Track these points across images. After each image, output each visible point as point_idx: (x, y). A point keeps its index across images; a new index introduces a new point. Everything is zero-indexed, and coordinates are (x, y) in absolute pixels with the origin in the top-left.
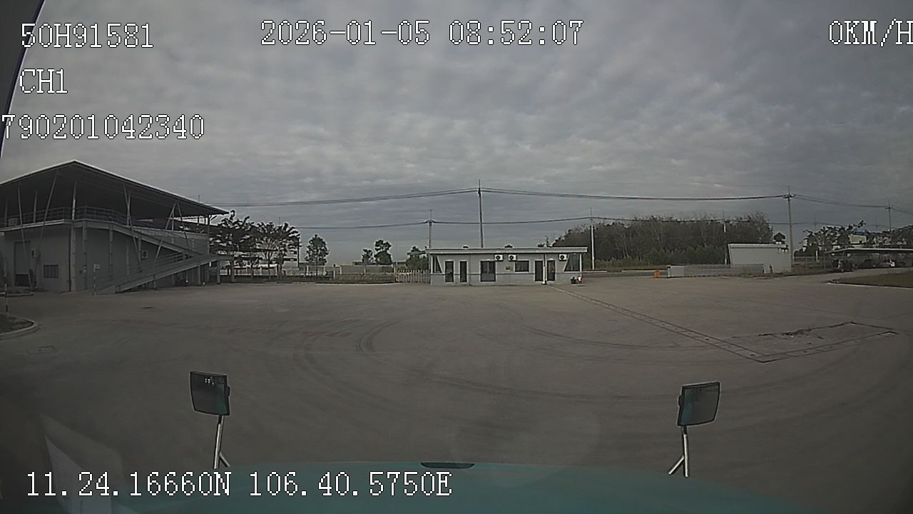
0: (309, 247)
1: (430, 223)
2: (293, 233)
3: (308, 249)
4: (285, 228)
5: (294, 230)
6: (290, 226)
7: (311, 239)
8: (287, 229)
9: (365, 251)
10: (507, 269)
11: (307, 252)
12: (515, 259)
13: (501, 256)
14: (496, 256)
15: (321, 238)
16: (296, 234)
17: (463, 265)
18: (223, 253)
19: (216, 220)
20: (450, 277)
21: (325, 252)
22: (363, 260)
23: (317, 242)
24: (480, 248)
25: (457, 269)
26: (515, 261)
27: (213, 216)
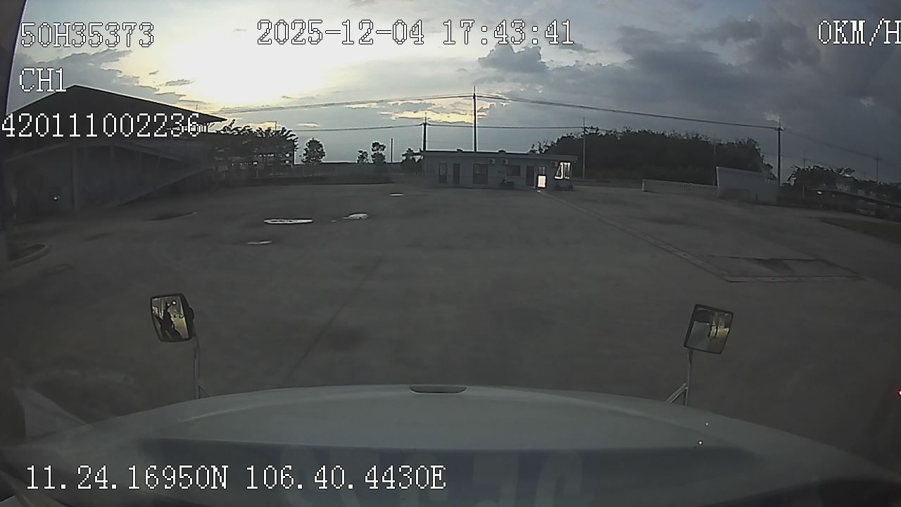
0: (306, 149)
1: (425, 124)
2: (291, 136)
3: (305, 152)
4: (282, 133)
5: (291, 133)
6: (288, 130)
7: (308, 141)
8: (285, 133)
9: (360, 152)
10: (499, 172)
11: (304, 155)
12: (506, 163)
13: (494, 160)
14: (489, 159)
15: (318, 141)
16: (293, 138)
17: (457, 167)
18: (221, 159)
19: (214, 128)
20: (443, 179)
21: (322, 154)
22: (358, 161)
23: (314, 144)
24: (473, 151)
25: (451, 172)
26: (507, 165)
27: (211, 124)
